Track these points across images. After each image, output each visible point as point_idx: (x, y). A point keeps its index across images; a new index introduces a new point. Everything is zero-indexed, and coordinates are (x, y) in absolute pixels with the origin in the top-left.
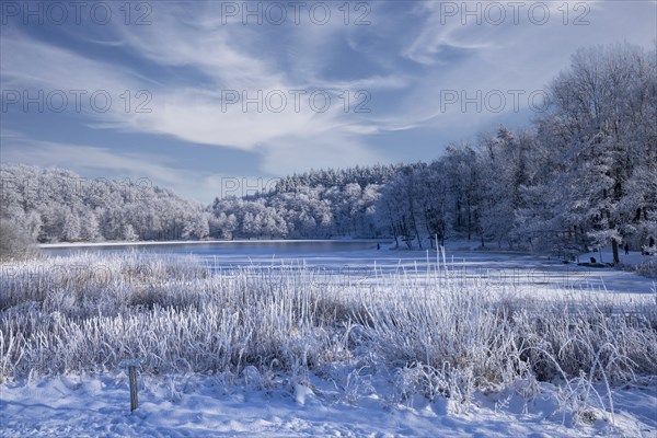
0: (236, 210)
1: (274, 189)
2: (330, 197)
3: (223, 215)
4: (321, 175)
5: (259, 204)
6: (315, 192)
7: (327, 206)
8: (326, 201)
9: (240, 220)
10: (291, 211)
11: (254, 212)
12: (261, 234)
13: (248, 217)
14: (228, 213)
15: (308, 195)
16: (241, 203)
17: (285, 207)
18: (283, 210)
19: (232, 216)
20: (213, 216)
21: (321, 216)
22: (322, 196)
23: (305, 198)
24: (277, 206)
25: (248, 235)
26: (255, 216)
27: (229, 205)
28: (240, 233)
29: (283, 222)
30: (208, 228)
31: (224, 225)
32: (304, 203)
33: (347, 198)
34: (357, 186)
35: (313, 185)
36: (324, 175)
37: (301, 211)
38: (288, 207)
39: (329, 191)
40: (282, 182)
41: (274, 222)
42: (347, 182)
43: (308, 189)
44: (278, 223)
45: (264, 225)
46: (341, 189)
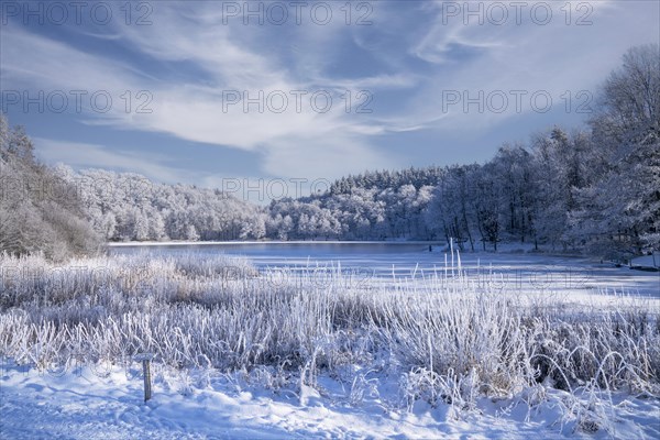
0: (291, 211)
2: (385, 199)
3: (279, 216)
4: (375, 177)
5: (315, 205)
6: (369, 194)
7: (381, 207)
8: (381, 202)
9: (296, 221)
10: (346, 213)
11: (310, 214)
12: (316, 236)
13: (303, 219)
14: (284, 215)
15: (362, 197)
16: (297, 205)
17: (340, 209)
18: (337, 212)
19: (288, 218)
20: (269, 217)
21: (376, 218)
22: (376, 198)
23: (360, 200)
24: (332, 208)
25: (304, 236)
26: (310, 218)
27: (285, 207)
28: (295, 234)
29: (338, 224)
30: (264, 229)
31: (280, 226)
32: (358, 204)
33: (402, 199)
34: (412, 188)
35: (368, 187)
36: (379, 176)
37: (355, 212)
38: (343, 209)
39: (384, 193)
40: (337, 183)
41: (328, 223)
42: (401, 183)
43: (362, 191)
44: (332, 225)
45: (319, 227)
46: (396, 191)
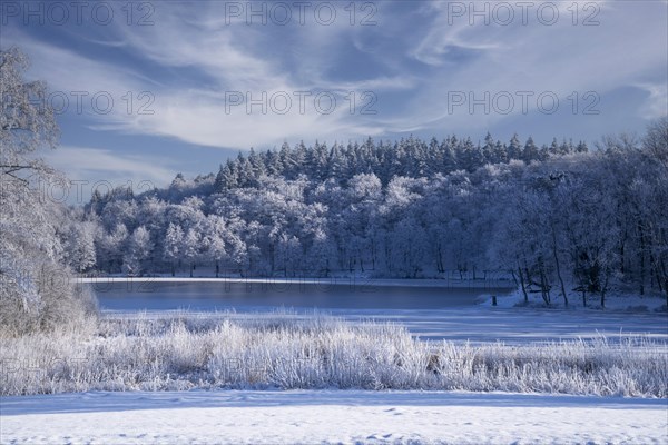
0: (144, 218)
1: (212, 181)
2: (324, 199)
3: (122, 227)
4: (302, 156)
5: (190, 207)
6: (295, 188)
7: (319, 214)
8: (319, 206)
9: (158, 237)
10: (254, 225)
11: (185, 224)
12: (194, 267)
13: (174, 233)
14: (132, 226)
15: (285, 195)
16: (156, 206)
17: (241, 216)
18: (238, 222)
19: (142, 232)
20: (101, 229)
21: (313, 234)
22: (308, 197)
23: (278, 199)
24: (226, 214)
25: (172, 269)
26: (185, 231)
27: (129, 209)
28: (156, 262)
29: (241, 246)
30: (93, 253)
31: (125, 246)
32: (275, 208)
33: (357, 200)
34: (375, 180)
35: (290, 175)
36: (309, 155)
37: (271, 223)
38: (248, 216)
39: (322, 188)
40: (231, 166)
41: (223, 244)
42: (353, 171)
43: (282, 183)
44: (230, 246)
45: (204, 250)
46: (344, 184)
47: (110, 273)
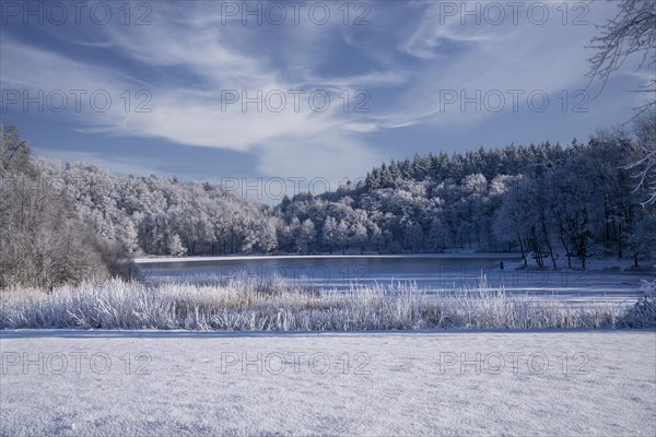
0: (313, 214)
1: (364, 184)
2: (442, 194)
3: (296, 220)
4: (429, 163)
5: (343, 205)
6: (420, 188)
7: (437, 206)
8: (437, 199)
9: (319, 226)
10: (389, 215)
11: (339, 216)
12: (346, 247)
13: (330, 223)
14: (302, 218)
15: (412, 192)
16: (319, 204)
17: (380, 209)
18: (377, 214)
19: (308, 222)
20: (282, 222)
21: (431, 221)
22: (430, 193)
23: (408, 196)
24: (369, 208)
25: (330, 248)
26: (339, 222)
27: (302, 207)
28: (319, 243)
29: (377, 230)
30: (275, 238)
31: (297, 233)
32: (405, 202)
33: (467, 195)
34: (482, 178)
35: (418, 177)
36: (434, 161)
37: (401, 214)
38: (384, 210)
39: (441, 186)
40: (375, 172)
41: (364, 229)
42: (467, 172)
43: (411, 184)
44: (370, 231)
45: (352, 234)
46: (459, 183)
47: (288, 252)
